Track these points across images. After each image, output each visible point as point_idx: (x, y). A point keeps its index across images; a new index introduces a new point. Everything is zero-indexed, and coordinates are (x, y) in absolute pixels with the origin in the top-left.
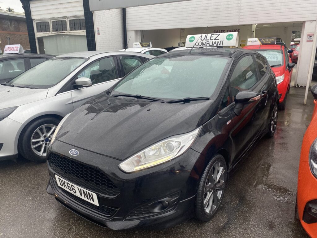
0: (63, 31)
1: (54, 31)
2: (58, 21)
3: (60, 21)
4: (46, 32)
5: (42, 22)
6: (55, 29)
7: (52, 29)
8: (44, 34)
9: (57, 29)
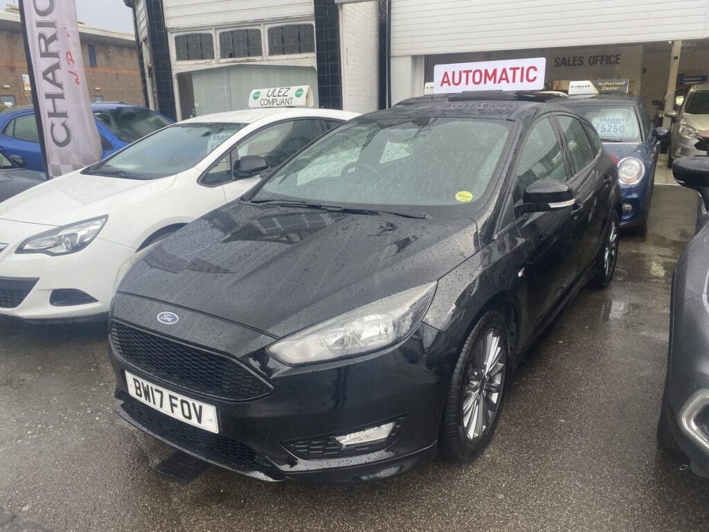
0: (249, 56)
1: (225, 58)
2: (238, 31)
3: (242, 31)
4: (202, 58)
5: (191, 35)
6: (228, 52)
7: (219, 51)
8: (196, 64)
9: (234, 52)
